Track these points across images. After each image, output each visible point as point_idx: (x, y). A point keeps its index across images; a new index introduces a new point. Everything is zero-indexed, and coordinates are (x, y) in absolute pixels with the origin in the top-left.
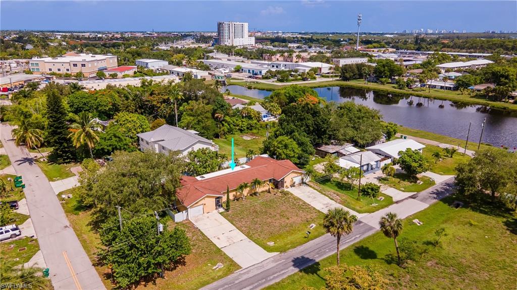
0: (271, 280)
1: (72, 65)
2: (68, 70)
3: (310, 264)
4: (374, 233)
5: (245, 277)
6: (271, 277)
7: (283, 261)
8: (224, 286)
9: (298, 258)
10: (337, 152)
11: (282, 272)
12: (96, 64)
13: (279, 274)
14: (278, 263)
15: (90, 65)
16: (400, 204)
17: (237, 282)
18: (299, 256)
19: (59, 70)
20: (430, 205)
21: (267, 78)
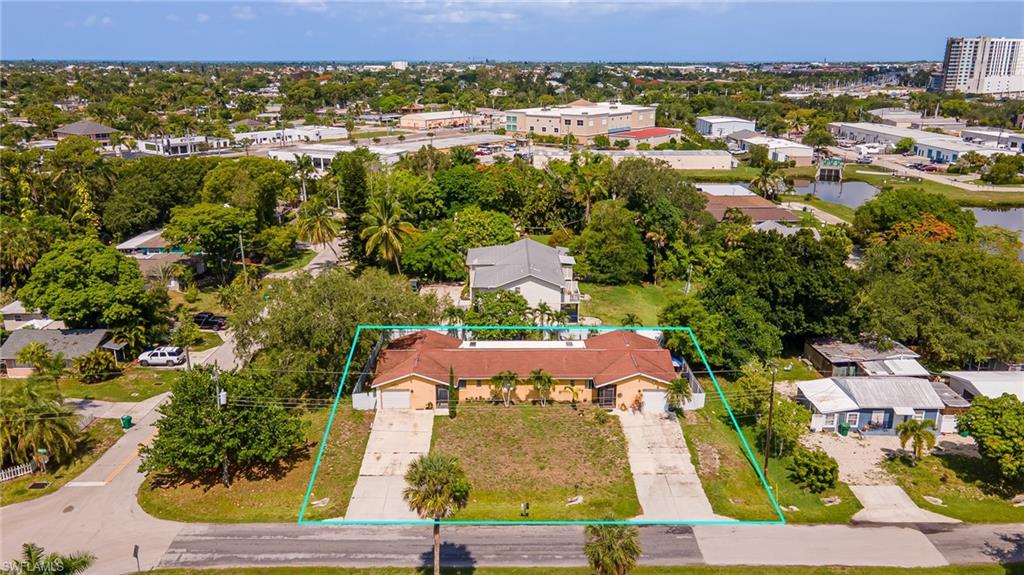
0: (354, 560)
1: (563, 122)
2: (556, 130)
3: (455, 566)
4: (681, 564)
5: (325, 536)
6: (360, 556)
7: (421, 538)
8: (275, 536)
9: (452, 545)
10: (854, 364)
11: (388, 556)
12: (604, 122)
13: (380, 556)
14: (407, 538)
15: (591, 124)
16: (859, 530)
17: (301, 538)
18: (458, 542)
19: (544, 129)
20: (951, 565)
21: (956, 171)
